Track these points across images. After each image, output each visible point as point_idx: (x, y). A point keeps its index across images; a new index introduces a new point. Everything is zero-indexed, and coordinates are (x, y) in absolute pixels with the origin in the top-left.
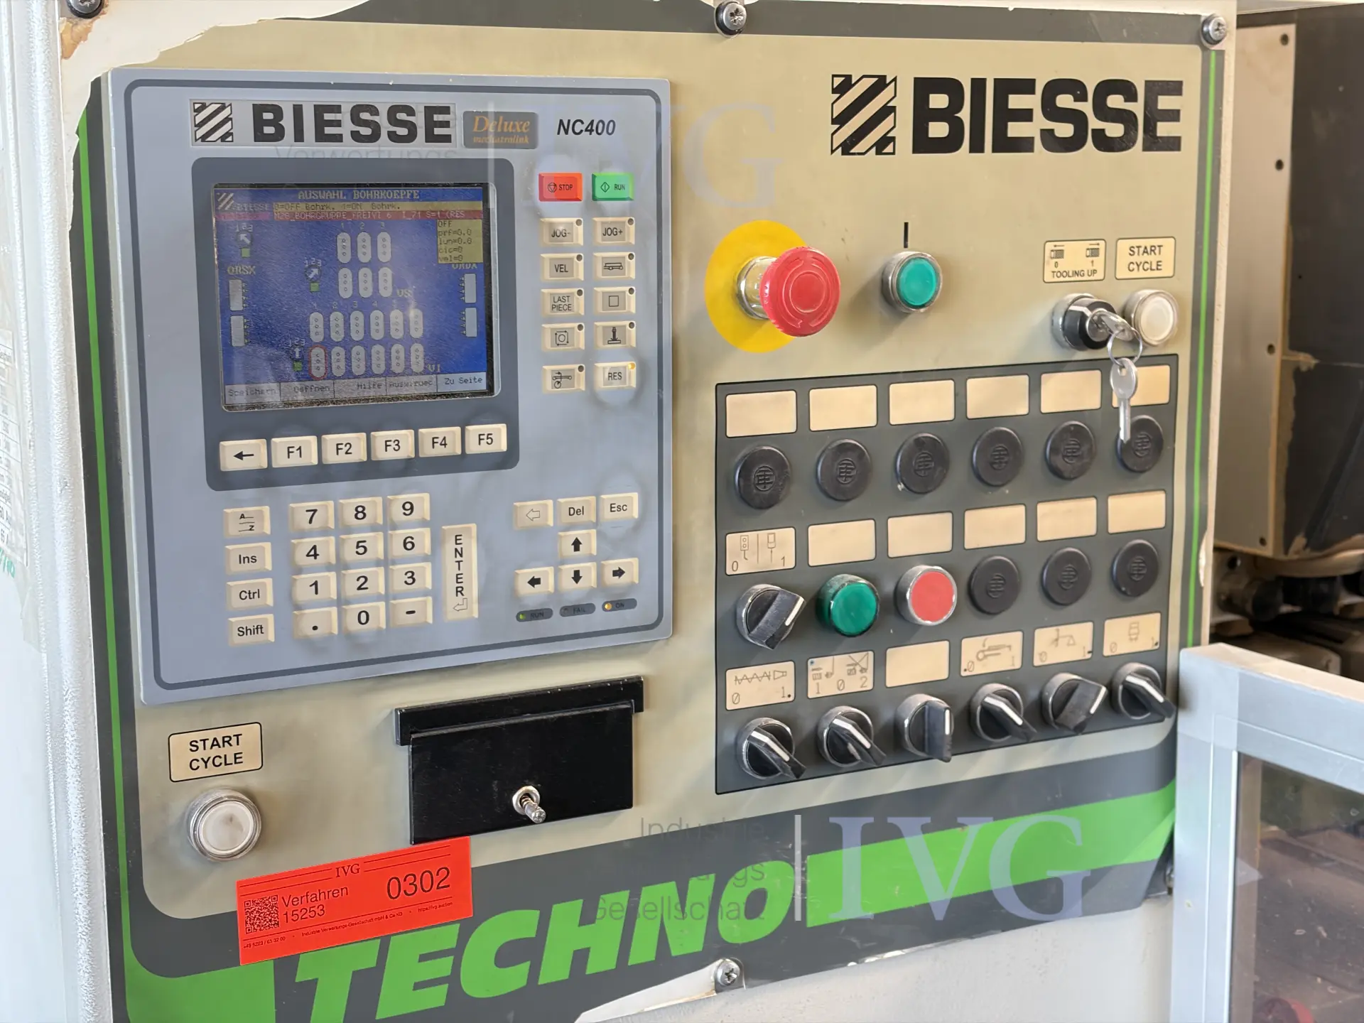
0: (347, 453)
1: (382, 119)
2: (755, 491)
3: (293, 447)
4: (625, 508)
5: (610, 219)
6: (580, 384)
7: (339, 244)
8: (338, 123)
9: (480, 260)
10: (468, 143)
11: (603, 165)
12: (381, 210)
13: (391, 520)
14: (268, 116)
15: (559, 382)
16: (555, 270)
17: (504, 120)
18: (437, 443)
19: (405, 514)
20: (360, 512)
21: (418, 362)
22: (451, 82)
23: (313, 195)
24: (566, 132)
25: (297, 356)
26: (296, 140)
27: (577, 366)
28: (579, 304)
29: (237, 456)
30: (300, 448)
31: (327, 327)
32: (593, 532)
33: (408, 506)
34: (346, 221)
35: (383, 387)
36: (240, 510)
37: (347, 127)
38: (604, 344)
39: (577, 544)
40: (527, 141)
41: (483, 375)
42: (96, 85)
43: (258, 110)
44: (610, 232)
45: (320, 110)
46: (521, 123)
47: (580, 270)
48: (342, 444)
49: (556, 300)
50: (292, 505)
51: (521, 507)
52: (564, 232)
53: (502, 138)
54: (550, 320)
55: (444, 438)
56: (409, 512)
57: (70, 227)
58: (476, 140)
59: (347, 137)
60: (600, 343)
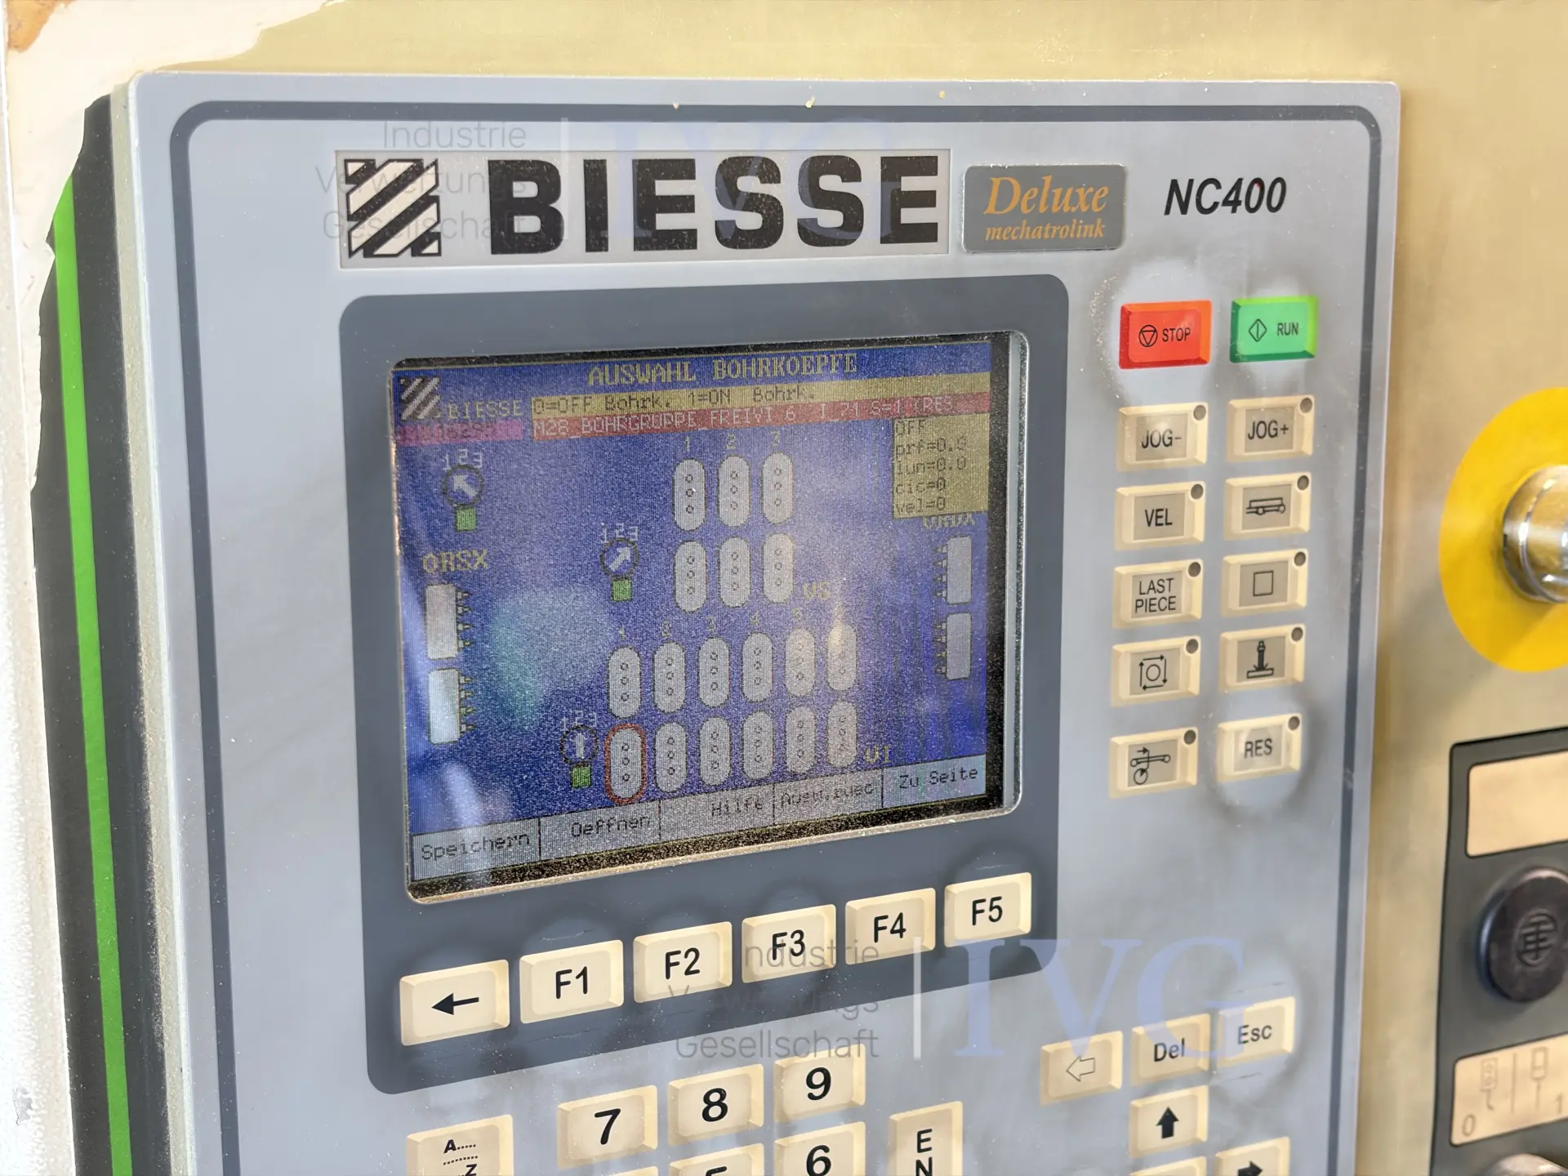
0: (688, 972)
1: (787, 192)
2: (1518, 967)
3: (569, 971)
4: (1267, 1032)
5: (1264, 402)
6: (1187, 771)
7: (680, 486)
8: (685, 204)
9: (983, 505)
10: (975, 242)
11: (1255, 281)
12: (774, 402)
13: (783, 1114)
14: (525, 189)
15: (1143, 771)
16: (1146, 524)
17: (1053, 185)
18: (884, 928)
19: (811, 1096)
20: (715, 1104)
21: (844, 745)
22: (943, 99)
23: (621, 374)
24: (1184, 209)
25: (580, 753)
26: (589, 248)
27: (1181, 733)
28: (1192, 595)
29: (439, 1007)
30: (584, 973)
31: (648, 682)
32: (1202, 1092)
33: (818, 1078)
34: (697, 436)
35: (768, 809)
36: (443, 1134)
37: (708, 212)
38: (1239, 680)
39: (1168, 1123)
40: (1099, 232)
41: (979, 762)
42: (99, 118)
43: (502, 174)
44: (1265, 430)
45: (647, 171)
46: (1091, 190)
47: (1195, 519)
48: (678, 952)
49: (1145, 590)
50: (564, 1106)
51: (1058, 1052)
52: (1168, 435)
53: (1047, 228)
54: (1131, 634)
55: (900, 917)
56: (821, 1090)
57: (34, 479)
58: (994, 233)
59: (707, 237)
60: (1232, 679)
